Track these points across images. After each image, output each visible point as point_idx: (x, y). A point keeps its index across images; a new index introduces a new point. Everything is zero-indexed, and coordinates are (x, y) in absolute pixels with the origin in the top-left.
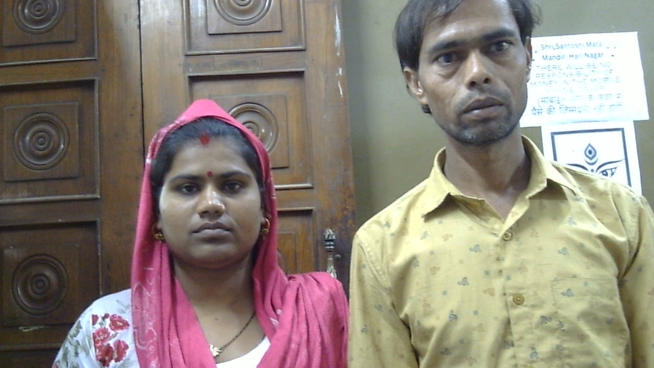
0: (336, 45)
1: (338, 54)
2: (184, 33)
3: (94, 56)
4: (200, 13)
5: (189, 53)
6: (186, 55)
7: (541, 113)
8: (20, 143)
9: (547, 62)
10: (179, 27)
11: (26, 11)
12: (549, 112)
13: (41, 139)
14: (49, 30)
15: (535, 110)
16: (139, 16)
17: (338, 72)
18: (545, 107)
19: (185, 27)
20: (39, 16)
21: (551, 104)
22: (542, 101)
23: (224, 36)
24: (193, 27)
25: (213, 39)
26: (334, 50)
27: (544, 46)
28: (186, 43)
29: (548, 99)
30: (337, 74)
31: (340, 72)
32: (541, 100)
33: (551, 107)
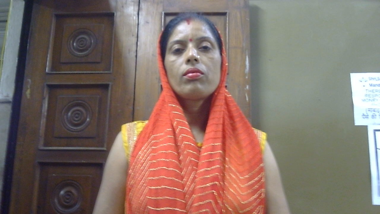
0: (246, 72)
1: (247, 77)
3: (110, 71)
7: (368, 117)
8: (65, 117)
9: (372, 88)
11: (75, 44)
12: (372, 117)
13: (77, 115)
14: (87, 56)
15: (364, 115)
16: (137, 51)
17: (246, 87)
18: (370, 114)
20: (82, 47)
21: (374, 112)
22: (369, 111)
26: (245, 75)
27: (370, 78)
29: (372, 110)
30: (245, 89)
31: (247, 87)
32: (367, 110)
33: (374, 115)
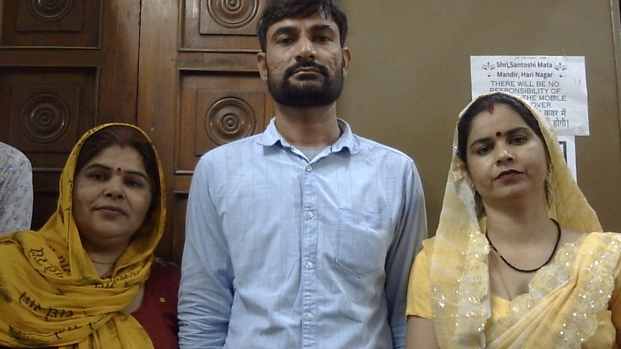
2: (178, 31)
3: (97, 46)
4: (194, 14)
5: (182, 49)
6: (179, 52)
8: (26, 119)
9: (502, 79)
10: (174, 26)
11: (39, 2)
13: (45, 116)
14: (58, 20)
16: (140, 14)
19: (180, 27)
20: (51, 7)
23: (214, 37)
24: (187, 26)
25: (205, 39)
27: (500, 64)
28: (180, 40)
